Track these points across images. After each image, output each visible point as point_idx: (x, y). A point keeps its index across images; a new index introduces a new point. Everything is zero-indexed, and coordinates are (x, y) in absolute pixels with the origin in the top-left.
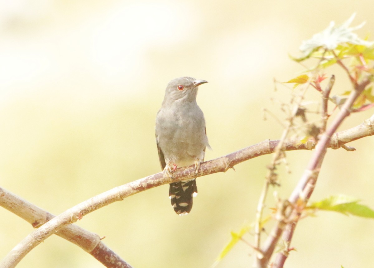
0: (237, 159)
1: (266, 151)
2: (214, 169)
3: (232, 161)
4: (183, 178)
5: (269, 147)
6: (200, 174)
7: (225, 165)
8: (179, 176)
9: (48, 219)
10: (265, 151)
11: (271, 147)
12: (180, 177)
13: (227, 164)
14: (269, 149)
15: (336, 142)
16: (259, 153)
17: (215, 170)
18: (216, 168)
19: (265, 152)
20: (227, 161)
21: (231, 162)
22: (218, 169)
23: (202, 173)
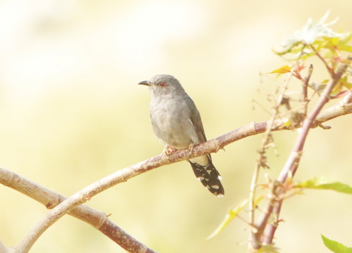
0: (226, 141)
1: (252, 133)
2: (206, 150)
3: (222, 142)
4: (179, 160)
5: (254, 129)
6: (194, 155)
8: (175, 157)
9: (60, 201)
10: (251, 132)
11: (256, 129)
12: (177, 159)
13: (218, 145)
14: (254, 131)
16: (245, 135)
17: (207, 151)
18: (208, 149)
20: (218, 143)
21: (222, 144)
22: (210, 150)
23: (196, 154)
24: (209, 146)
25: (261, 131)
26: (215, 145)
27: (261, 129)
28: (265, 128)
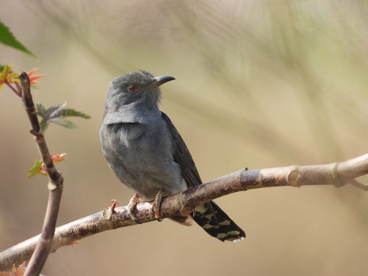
0: (195, 197)
1: (236, 186)
2: (166, 210)
3: (189, 199)
4: (126, 222)
5: (239, 180)
6: (148, 217)
7: (180, 204)
8: (119, 218)
10: (234, 186)
11: (242, 180)
12: (122, 221)
13: (183, 203)
14: (239, 184)
15: (334, 176)
16: (226, 189)
17: (167, 212)
18: (168, 209)
19: (235, 188)
20: (183, 199)
21: (189, 201)
22: (171, 210)
23: (151, 216)
24: (170, 204)
25: (249, 185)
26: (179, 203)
27: (249, 181)
28: (256, 180)
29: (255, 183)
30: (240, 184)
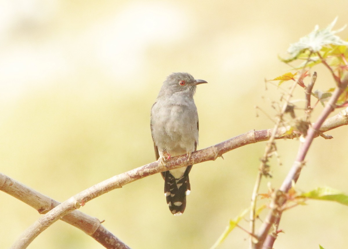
0: (225, 148)
1: (252, 140)
2: (204, 157)
3: (220, 150)
4: (176, 167)
5: (254, 137)
6: (192, 162)
8: (172, 164)
9: (53, 206)
10: (250, 140)
11: (256, 137)
12: (174, 166)
13: (216, 153)
16: (245, 142)
18: (206, 157)
19: (251, 142)
20: (216, 150)
21: (220, 151)
22: (208, 157)
23: (194, 161)
24: (207, 154)
25: (261, 139)
26: (214, 153)
27: (260, 137)
28: (265, 136)
29: (265, 138)
30: (255, 139)
